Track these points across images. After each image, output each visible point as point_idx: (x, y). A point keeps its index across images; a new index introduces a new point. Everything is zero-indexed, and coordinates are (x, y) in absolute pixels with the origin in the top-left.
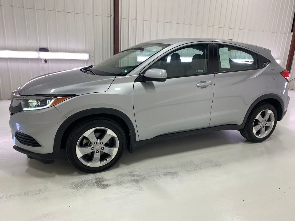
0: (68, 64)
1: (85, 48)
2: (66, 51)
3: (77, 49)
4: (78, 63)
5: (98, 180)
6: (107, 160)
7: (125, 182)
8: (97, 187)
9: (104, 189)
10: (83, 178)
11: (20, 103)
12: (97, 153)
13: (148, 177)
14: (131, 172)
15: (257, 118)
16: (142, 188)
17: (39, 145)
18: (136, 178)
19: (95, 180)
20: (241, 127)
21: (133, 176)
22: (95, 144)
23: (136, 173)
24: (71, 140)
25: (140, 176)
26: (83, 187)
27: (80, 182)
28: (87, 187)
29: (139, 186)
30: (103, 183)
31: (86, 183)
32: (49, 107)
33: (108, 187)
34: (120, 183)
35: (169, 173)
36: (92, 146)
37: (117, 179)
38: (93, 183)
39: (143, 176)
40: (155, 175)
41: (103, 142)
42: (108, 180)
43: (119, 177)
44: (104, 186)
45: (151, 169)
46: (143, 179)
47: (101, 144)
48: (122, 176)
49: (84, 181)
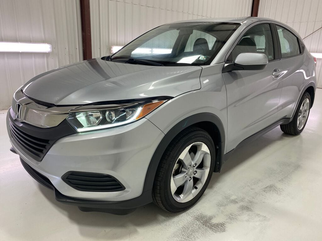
0: (20, 59)
1: (43, 36)
2: (16, 40)
3: (31, 37)
4: (34, 58)
5: (202, 220)
6: (197, 188)
7: (236, 214)
8: (213, 231)
9: (224, 231)
10: (180, 223)
11: (65, 119)
12: (190, 180)
13: (254, 200)
14: (227, 198)
15: (301, 109)
16: (265, 217)
17: (121, 187)
18: (241, 204)
19: (198, 221)
20: (291, 120)
21: (234, 202)
22: (189, 168)
23: (233, 198)
24: (167, 168)
25: (242, 200)
26: (194, 236)
27: (182, 231)
28: (200, 235)
29: (258, 215)
30: (212, 222)
31: (190, 228)
32: (136, 120)
33: (225, 226)
34: (231, 216)
35: (266, 188)
36: (186, 172)
37: (222, 212)
38: (200, 226)
39: (246, 200)
40: (255, 194)
41: (196, 164)
42: (215, 217)
43: (222, 208)
44: (220, 227)
45: (244, 188)
46: (251, 204)
47: (194, 167)
48: (223, 206)
49: (185, 226)
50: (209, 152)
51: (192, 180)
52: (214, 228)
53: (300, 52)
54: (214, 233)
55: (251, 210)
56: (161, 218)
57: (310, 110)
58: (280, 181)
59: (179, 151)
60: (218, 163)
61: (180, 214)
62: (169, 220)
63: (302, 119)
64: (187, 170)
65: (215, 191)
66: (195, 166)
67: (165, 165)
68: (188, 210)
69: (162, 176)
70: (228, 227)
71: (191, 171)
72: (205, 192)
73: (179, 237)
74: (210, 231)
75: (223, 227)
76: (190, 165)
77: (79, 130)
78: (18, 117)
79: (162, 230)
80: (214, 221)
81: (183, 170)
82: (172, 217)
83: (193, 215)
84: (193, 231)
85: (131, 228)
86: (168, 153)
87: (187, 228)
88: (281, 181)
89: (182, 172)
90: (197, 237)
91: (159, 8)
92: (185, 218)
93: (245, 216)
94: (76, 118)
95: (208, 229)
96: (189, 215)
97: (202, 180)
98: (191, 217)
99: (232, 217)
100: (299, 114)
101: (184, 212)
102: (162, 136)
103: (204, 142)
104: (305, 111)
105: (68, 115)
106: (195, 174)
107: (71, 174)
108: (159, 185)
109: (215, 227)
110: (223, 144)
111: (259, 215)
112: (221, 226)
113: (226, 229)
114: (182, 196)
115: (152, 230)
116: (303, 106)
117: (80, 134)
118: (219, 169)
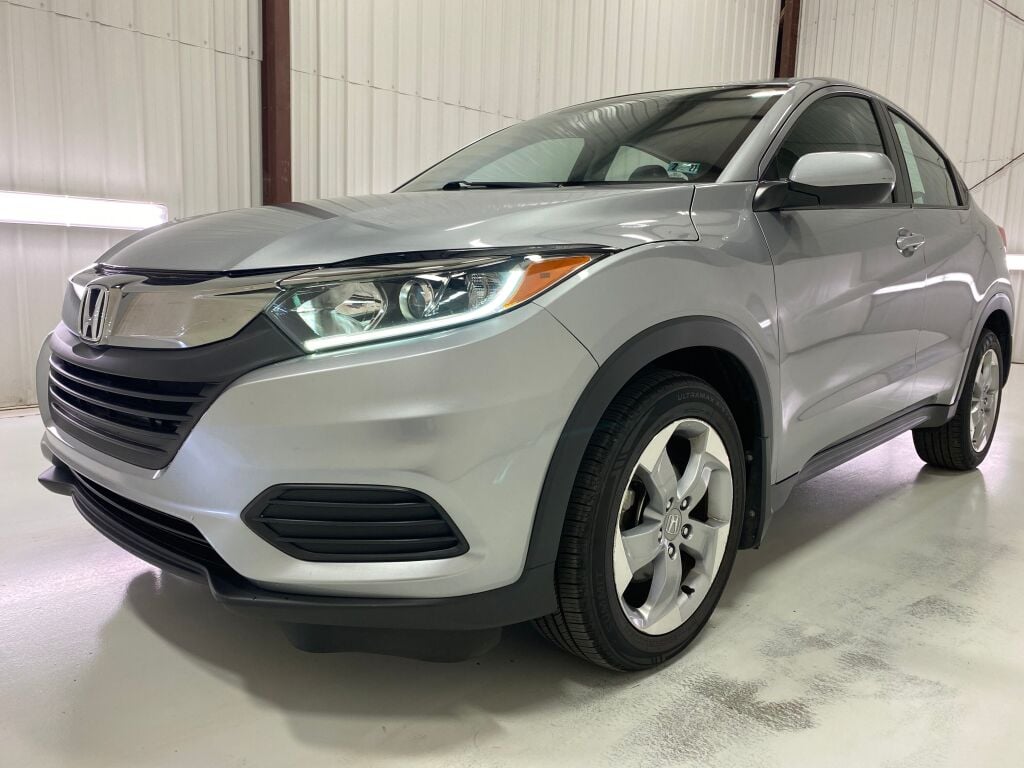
0: (65, 248)
2: (56, 190)
5: (723, 695)
6: (693, 591)
7: (836, 677)
8: (769, 726)
9: (808, 724)
10: (646, 703)
11: (262, 314)
12: (671, 556)
13: (884, 637)
14: (792, 632)
15: (977, 380)
16: (937, 684)
17: (455, 543)
18: (846, 648)
19: (708, 697)
20: (951, 413)
21: (820, 643)
22: (667, 510)
23: (812, 631)
24: (603, 490)
25: (845, 638)
26: (706, 741)
27: (661, 725)
28: (725, 736)
29: (911, 679)
30: (758, 700)
31: (687, 718)
32: (505, 309)
33: (808, 712)
34: (822, 683)
35: (915, 605)
36: (659, 521)
37: (786, 672)
38: (718, 711)
39: (859, 637)
40: (885, 621)
41: (688, 499)
42: (764, 685)
43: (781, 661)
44: (790, 715)
45: (840, 606)
46: (877, 649)
47: (683, 508)
48: (783, 654)
49: (666, 712)
50: (727, 464)
51: (677, 555)
52: (770, 718)
53: (960, 203)
54: (775, 732)
55: (883, 666)
56: (576, 689)
57: (1003, 390)
58: (954, 586)
59: (640, 436)
60: (753, 514)
61: (642, 678)
62: (606, 696)
63: (981, 417)
64: (661, 514)
65: (747, 614)
66: (687, 506)
67: (596, 479)
68: (665, 667)
69: (585, 520)
70: (819, 712)
71: (673, 521)
72: (711, 618)
73: (653, 743)
74: (761, 727)
75: (800, 714)
76: (671, 500)
77: (310, 345)
78: (89, 334)
79: (587, 724)
80: (766, 697)
81: (648, 513)
82: (614, 685)
83: (687, 680)
84: (699, 727)
85: (479, 718)
86: (607, 441)
87: (676, 717)
88: (960, 585)
89: (645, 522)
90: (719, 745)
91: (499, 112)
92: (660, 690)
93: (867, 682)
94: (296, 314)
95: (751, 720)
96: (674, 681)
97: (707, 564)
98: (682, 688)
99: (824, 687)
100: (973, 399)
101: (652, 673)
102: (592, 369)
103: (711, 421)
104: (989, 392)
105: (276, 294)
106: (685, 536)
107: (279, 498)
108: (575, 551)
109: (773, 715)
110: (768, 441)
111: (915, 678)
112: (795, 712)
113: (814, 719)
114: (645, 610)
115: (553, 725)
116: (982, 371)
117: (314, 356)
118: (756, 534)
